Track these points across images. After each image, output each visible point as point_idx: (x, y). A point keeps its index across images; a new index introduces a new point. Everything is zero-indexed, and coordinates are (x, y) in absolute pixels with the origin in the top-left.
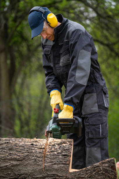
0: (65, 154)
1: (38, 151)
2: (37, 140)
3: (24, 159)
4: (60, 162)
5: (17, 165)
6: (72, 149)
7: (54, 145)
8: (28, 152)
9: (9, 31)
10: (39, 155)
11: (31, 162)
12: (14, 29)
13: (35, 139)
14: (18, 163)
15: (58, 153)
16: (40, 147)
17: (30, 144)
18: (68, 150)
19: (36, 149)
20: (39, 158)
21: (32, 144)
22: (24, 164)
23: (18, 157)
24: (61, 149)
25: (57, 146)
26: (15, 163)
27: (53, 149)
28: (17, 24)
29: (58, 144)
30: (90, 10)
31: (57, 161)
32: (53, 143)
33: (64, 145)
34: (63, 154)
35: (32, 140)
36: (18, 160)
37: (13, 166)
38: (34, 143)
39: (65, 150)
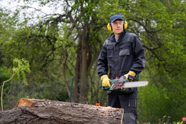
0: (118, 118)
1: (101, 114)
2: (101, 107)
3: (92, 118)
4: (115, 122)
5: (87, 121)
6: (123, 115)
7: (111, 111)
8: (95, 114)
9: (90, 36)
10: (101, 117)
11: (95, 121)
12: (93, 35)
13: (100, 106)
14: (88, 120)
15: (113, 117)
16: (103, 112)
17: (96, 109)
18: (120, 115)
19: (100, 113)
20: (101, 118)
21: (98, 110)
22: (92, 122)
23: (88, 117)
24: (116, 114)
25: (113, 112)
26: (86, 120)
27: (110, 114)
28: (95, 32)
29: (114, 111)
30: (142, 27)
31: (113, 122)
32: (111, 110)
33: (118, 112)
34: (117, 117)
35: (98, 107)
36: (88, 119)
37: (84, 122)
38: (99, 109)
39: (118, 115)
